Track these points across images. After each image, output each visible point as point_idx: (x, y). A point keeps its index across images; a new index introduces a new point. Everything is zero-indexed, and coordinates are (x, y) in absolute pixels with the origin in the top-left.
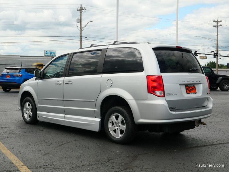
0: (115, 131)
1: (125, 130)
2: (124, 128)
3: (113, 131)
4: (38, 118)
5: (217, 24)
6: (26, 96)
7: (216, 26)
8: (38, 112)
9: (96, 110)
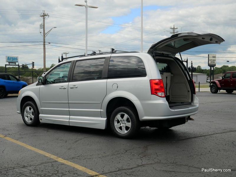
0: (121, 128)
1: (130, 127)
2: (129, 125)
3: (119, 128)
4: (40, 120)
5: (174, 31)
6: (27, 101)
7: (172, 33)
8: (40, 115)
9: (102, 110)
